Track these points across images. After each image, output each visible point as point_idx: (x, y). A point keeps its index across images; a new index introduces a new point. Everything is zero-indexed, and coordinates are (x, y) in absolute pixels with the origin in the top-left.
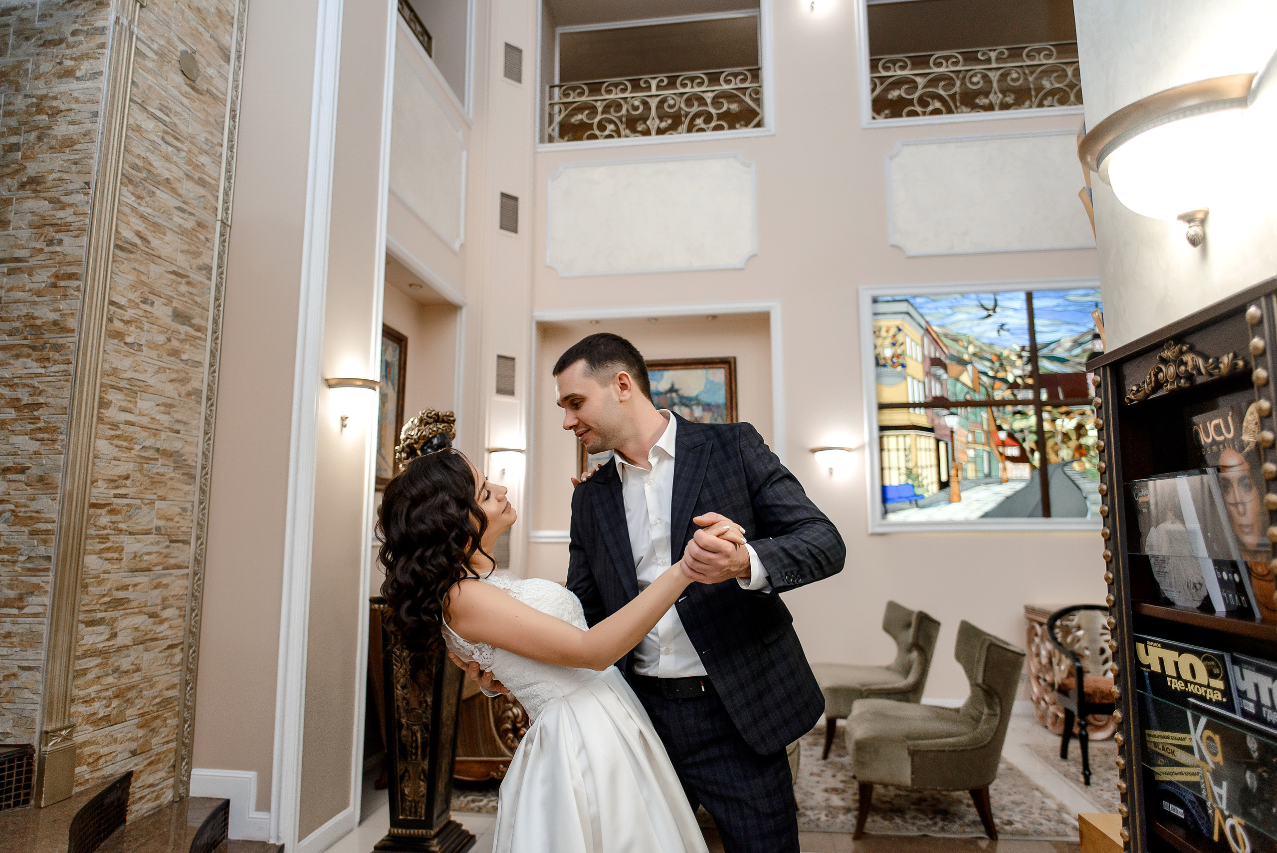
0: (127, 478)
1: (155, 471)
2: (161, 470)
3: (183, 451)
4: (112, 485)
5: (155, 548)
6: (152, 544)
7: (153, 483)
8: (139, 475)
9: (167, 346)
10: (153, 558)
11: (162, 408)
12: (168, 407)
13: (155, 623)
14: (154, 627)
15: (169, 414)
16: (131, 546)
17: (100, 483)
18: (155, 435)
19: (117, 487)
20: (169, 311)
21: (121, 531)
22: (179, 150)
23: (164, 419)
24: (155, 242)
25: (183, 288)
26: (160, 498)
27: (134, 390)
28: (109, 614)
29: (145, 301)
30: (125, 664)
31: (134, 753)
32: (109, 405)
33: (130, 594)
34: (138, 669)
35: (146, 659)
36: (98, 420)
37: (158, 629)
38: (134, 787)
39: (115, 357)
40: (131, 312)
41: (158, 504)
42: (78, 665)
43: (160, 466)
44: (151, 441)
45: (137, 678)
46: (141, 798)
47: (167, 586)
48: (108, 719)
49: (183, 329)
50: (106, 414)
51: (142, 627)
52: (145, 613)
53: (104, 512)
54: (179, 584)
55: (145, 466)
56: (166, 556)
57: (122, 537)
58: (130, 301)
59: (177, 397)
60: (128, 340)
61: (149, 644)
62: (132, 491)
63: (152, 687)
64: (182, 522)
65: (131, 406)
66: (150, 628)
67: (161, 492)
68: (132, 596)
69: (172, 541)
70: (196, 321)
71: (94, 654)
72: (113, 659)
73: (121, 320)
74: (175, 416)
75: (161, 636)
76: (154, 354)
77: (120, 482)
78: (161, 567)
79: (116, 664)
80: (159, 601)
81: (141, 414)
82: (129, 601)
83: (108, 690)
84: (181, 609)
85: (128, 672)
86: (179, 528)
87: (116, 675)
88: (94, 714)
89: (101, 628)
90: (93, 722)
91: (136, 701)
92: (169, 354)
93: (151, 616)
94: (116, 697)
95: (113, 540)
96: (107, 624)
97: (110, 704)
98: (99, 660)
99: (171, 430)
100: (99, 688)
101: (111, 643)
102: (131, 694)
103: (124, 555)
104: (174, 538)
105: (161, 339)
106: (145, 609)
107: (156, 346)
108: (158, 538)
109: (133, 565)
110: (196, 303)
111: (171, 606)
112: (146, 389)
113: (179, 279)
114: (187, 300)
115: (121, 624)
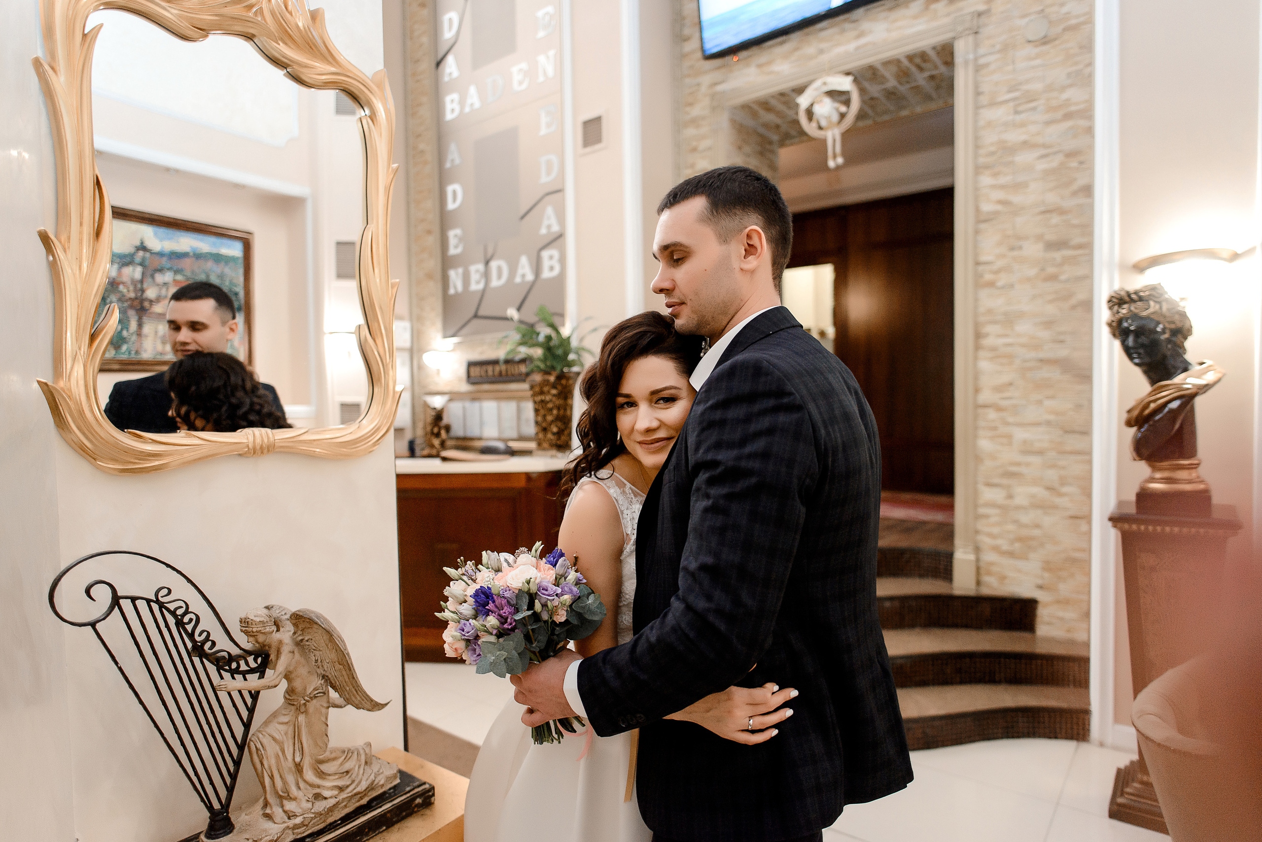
0: (1011, 384)
1: (1039, 377)
2: (1046, 376)
4: (996, 391)
5: (1047, 437)
6: (1042, 433)
7: (1038, 386)
8: (1022, 382)
9: (1042, 275)
10: (1045, 445)
11: (1041, 327)
12: (1049, 324)
13: (1052, 495)
14: (1053, 498)
15: (1050, 329)
16: (1020, 435)
17: (985, 391)
18: (1036, 349)
19: (1002, 392)
20: (1040, 246)
21: (1008, 424)
22: (1035, 109)
23: (1045, 334)
24: (1017, 199)
25: (1055, 219)
26: (1048, 398)
27: (1009, 320)
28: (1005, 481)
29: (1012, 249)
30: (1025, 518)
31: (1040, 587)
32: (987, 335)
33: (1023, 470)
34: (1037, 526)
35: (1048, 521)
36: (977, 347)
37: (1058, 501)
38: (1043, 613)
39: (989, 301)
40: (1000, 263)
41: (1048, 403)
42: (982, 511)
43: (1046, 373)
44: (1033, 354)
45: (1036, 532)
46: (1049, 624)
47: (1064, 468)
48: (1011, 554)
49: (1058, 255)
50: (987, 342)
51: (1039, 496)
52: (1041, 486)
53: (992, 410)
54: (1078, 468)
55: (1028, 375)
56: (1060, 443)
57: (1010, 428)
58: (996, 255)
59: (1058, 313)
60: (999, 284)
61: (1048, 510)
62: (1017, 394)
63: (1055, 543)
64: (1076, 416)
65: (1007, 332)
66: (1048, 497)
67: (1049, 392)
68: (1025, 471)
69: (1065, 432)
70: (1074, 242)
71: (994, 506)
72: (1012, 514)
73: (991, 273)
74: (1058, 329)
75: (1060, 506)
76: (1027, 286)
77: (1004, 388)
78: (1055, 452)
79: (1015, 518)
80: (1056, 478)
81: (1018, 336)
82: (1022, 475)
83: (1009, 533)
84: (1083, 488)
85: (1027, 526)
86: (1073, 421)
87: (1016, 525)
88: (998, 547)
89: (998, 490)
90: (998, 552)
91: (1039, 550)
92: (1044, 281)
93: (1048, 489)
94: (1018, 540)
95: (1002, 430)
96: (1004, 488)
97: (1013, 545)
98: (999, 511)
99: (1054, 341)
100: (1001, 530)
101: (1009, 502)
102: (1031, 543)
103: (1014, 440)
104: (1068, 429)
105: (1033, 272)
106: (1041, 483)
107: (1029, 280)
108: (1049, 429)
109: (1023, 448)
110: (1073, 226)
111: (1072, 484)
112: (1021, 315)
113: (1049, 215)
114: (1062, 228)
115: (1017, 490)
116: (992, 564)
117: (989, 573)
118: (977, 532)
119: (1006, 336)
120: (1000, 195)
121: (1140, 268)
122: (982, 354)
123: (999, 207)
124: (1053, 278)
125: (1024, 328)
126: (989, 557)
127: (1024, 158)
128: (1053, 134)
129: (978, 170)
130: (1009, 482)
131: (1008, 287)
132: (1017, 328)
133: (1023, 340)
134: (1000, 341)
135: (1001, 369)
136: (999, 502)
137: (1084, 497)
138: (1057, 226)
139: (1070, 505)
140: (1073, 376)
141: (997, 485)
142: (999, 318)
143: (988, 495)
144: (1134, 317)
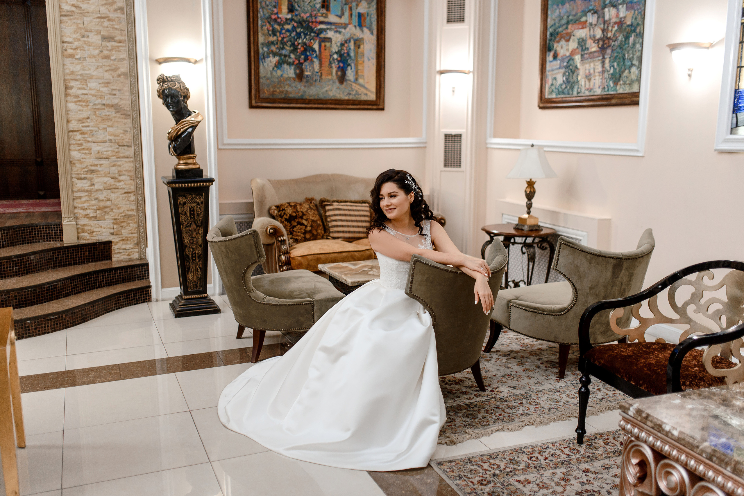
0: (88, 118)
1: (103, 114)
2: (108, 114)
3: (120, 104)
4: (80, 122)
5: (110, 149)
6: (107, 147)
7: (103, 120)
8: (94, 117)
9: (101, 55)
10: (109, 153)
11: (103, 85)
12: (107, 84)
13: (115, 182)
14: (116, 183)
15: (108, 87)
16: (95, 148)
17: (73, 122)
18: (101, 98)
19: (83, 123)
20: (99, 37)
21: (88, 141)
23: (105, 90)
24: (84, 6)
25: (106, 24)
26: (109, 126)
27: (85, 79)
28: (89, 176)
29: (83, 36)
30: (101, 197)
31: (112, 234)
32: (72, 88)
33: (98, 168)
34: (108, 200)
35: (113, 196)
36: (67, 95)
37: (118, 184)
38: (114, 247)
39: (71, 66)
40: (76, 44)
41: (109, 129)
42: (76, 194)
43: (107, 112)
44: (99, 101)
45: (108, 203)
46: (119, 253)
47: (120, 166)
48: (95, 218)
49: (110, 44)
50: (71, 92)
51: (108, 183)
52: (109, 177)
53: (78, 133)
54: (128, 165)
55: (97, 112)
56: (117, 152)
57: (90, 144)
58: (74, 39)
59: (111, 78)
60: (77, 57)
61: (114, 190)
62: (92, 124)
63: (118, 208)
64: (125, 137)
65: (84, 86)
66: (113, 183)
67: (110, 123)
68: (100, 169)
69: (120, 146)
70: (117, 38)
71: (84, 191)
72: (94, 194)
73: (72, 49)
74: (112, 87)
75: (120, 187)
76: (94, 60)
77: (84, 120)
78: (115, 157)
79: (96, 197)
80: (116, 172)
81: (90, 89)
82: (98, 171)
83: (93, 206)
84: (131, 176)
85: (103, 200)
86: (123, 140)
87: (97, 201)
88: (88, 215)
89: (85, 181)
90: (88, 218)
91: (110, 213)
92: (102, 58)
93: (113, 178)
94: (98, 209)
95: (85, 145)
96: (88, 180)
97: (96, 212)
98: (87, 194)
99: (110, 94)
100: (88, 205)
101: (92, 188)
102: (107, 210)
103: (92, 151)
104: (121, 144)
105: (96, 52)
106: (109, 175)
107: (94, 56)
108: (111, 144)
109: (98, 156)
110: (116, 29)
111: (125, 175)
112: (91, 77)
113: (103, 20)
114: (110, 29)
115: (96, 180)
116: (84, 225)
117: (83, 231)
118: (75, 208)
119: (84, 89)
121: (159, 62)
122: (69, 98)
123: (74, 9)
124: (107, 57)
125: (93, 84)
126: (83, 221)
130: (91, 176)
131: (82, 59)
132: (89, 85)
133: (93, 92)
134: (80, 92)
135: (81, 108)
136: (86, 188)
137: (132, 181)
138: (107, 27)
139: (125, 186)
140: (122, 114)
141: (84, 179)
142: (78, 77)
143: (80, 184)
144: (170, 89)
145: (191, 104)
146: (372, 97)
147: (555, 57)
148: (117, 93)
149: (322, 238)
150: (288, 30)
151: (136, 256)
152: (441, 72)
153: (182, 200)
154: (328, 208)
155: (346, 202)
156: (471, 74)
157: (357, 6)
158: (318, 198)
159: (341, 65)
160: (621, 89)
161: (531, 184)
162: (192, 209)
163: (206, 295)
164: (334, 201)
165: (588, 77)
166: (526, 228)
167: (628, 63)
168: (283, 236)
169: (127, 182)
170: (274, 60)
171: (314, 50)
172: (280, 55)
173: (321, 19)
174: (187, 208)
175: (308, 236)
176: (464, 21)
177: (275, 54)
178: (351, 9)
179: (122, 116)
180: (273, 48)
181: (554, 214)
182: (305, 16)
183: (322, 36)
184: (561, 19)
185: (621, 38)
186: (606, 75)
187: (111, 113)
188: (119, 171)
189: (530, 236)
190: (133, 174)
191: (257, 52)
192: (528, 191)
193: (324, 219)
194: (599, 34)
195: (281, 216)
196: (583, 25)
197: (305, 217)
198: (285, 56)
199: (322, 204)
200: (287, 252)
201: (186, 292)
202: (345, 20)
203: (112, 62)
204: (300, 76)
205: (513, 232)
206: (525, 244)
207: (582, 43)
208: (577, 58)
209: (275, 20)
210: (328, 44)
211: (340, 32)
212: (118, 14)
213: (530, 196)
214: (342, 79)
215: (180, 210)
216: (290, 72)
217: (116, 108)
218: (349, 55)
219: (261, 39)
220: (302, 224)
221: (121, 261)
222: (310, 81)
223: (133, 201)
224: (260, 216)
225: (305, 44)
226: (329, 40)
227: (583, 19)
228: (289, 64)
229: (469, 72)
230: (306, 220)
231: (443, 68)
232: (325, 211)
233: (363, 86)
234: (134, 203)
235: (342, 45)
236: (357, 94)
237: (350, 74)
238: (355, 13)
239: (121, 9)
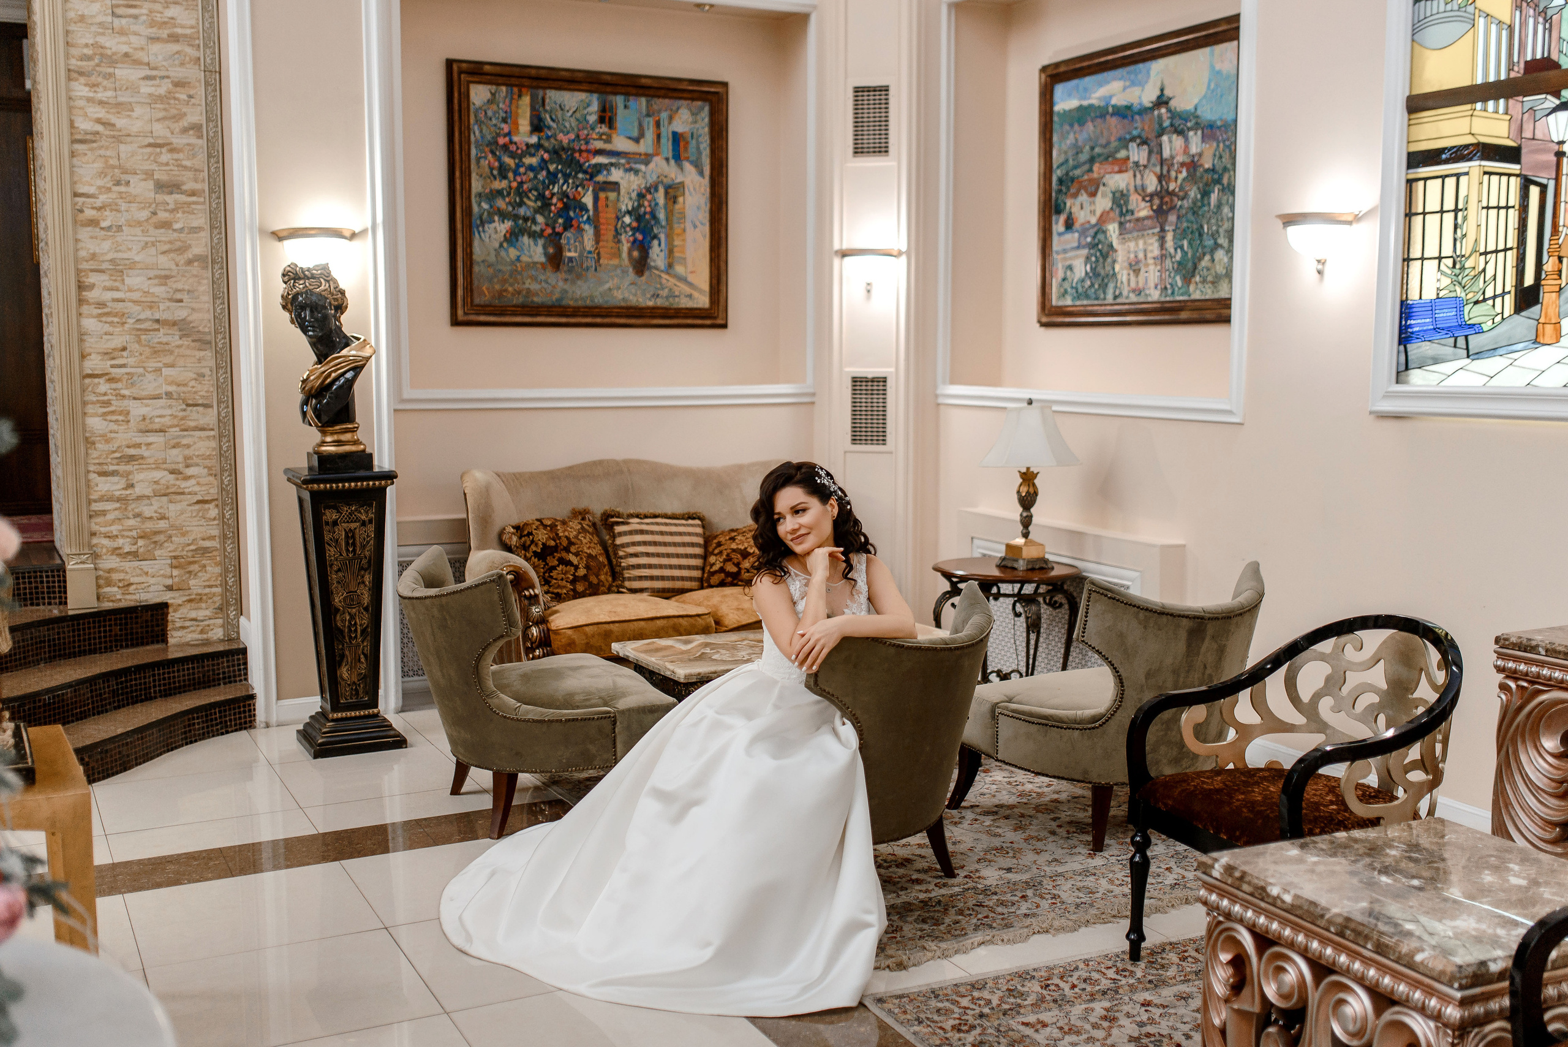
0: (124, 349)
1: (156, 340)
2: (164, 340)
3: (190, 318)
4: (106, 357)
5: (168, 412)
6: (163, 407)
7: (155, 352)
8: (137, 346)
9: (154, 219)
10: (167, 421)
11: (156, 281)
12: (164, 279)
13: (177, 479)
14: (178, 483)
15: (166, 284)
16: (138, 410)
17: (93, 356)
18: (151, 308)
19: (113, 359)
20: (150, 185)
21: (124, 396)
22: (136, 17)
23: (159, 291)
24: (120, 122)
25: (165, 157)
26: (167, 366)
27: (119, 270)
28: (122, 468)
29: (118, 183)
30: (148, 511)
31: (170, 588)
32: (92, 287)
33: (143, 451)
34: (163, 517)
35: (173, 510)
36: (81, 301)
37: (183, 484)
38: (174, 617)
39: (91, 243)
40: (103, 198)
41: (166, 371)
42: (95, 507)
43: (162, 336)
44: (147, 314)
45: (162, 525)
46: (183, 628)
47: (188, 446)
48: (135, 555)
49: (171, 199)
50: (91, 295)
51: (163, 481)
52: (165, 469)
53: (102, 381)
54: (204, 445)
55: (143, 337)
56: (183, 419)
57: (126, 402)
58: (99, 188)
59: (174, 267)
60: (104, 224)
61: (174, 497)
62: (131, 361)
63: (183, 535)
64: (199, 387)
65: (117, 284)
66: (172, 482)
67: (168, 359)
68: (146, 454)
69: (188, 405)
70: (189, 186)
71: (110, 499)
72: (133, 506)
73: (93, 208)
74: (174, 286)
75: (187, 490)
76: (138, 231)
77: (116, 354)
78: (177, 429)
79: (137, 510)
80: (180, 459)
81: (130, 290)
82: (142, 458)
83: (131, 530)
84: (210, 468)
85: (151, 518)
86: (195, 393)
87: (138, 519)
88: (120, 548)
89: (116, 479)
90: (119, 555)
91: (166, 544)
92: (156, 228)
93: (172, 472)
94: (141, 537)
95: (116, 404)
96: (122, 476)
97: (136, 544)
98: (117, 505)
99: (171, 300)
100: (120, 528)
101: (128, 492)
102: (157, 538)
103: (131, 417)
104: (190, 402)
105: (144, 214)
106: (165, 466)
107: (139, 223)
108: (170, 402)
109: (142, 427)
110: (185, 168)
111: (197, 465)
112: (132, 265)
113: (158, 150)
114: (172, 167)
115: (138, 477)
116: (110, 571)
117: (109, 583)
118: (93, 534)
119: (117, 290)
120: (101, 113)
121: (279, 236)
122: (85, 309)
123: (99, 128)
124: (166, 225)
125: (135, 280)
126: (110, 562)
127: (125, 73)
128: (158, 52)
129: (72, 74)
130: (129, 468)
131: (114, 229)
132: (128, 281)
133: (136, 296)
134: (109, 295)
135: (111, 329)
136: (117, 493)
137: (212, 479)
138: (167, 164)
139: (197, 489)
140: (193, 341)
141: (113, 473)
142: (104, 266)
143: (104, 486)
144: (308, 292)
145: (348, 323)
146: (703, 301)
147: (1069, 225)
148: (185, 297)
149: (609, 591)
150: (531, 168)
151: (218, 633)
152: (844, 254)
153: (330, 515)
154: (618, 529)
155: (655, 516)
156: (903, 259)
157: (671, 118)
158: (598, 508)
159: (639, 237)
160: (1198, 292)
161: (1028, 477)
162: (350, 535)
163: (375, 711)
164: (631, 516)
165: (1135, 267)
166: (1021, 565)
167: (1209, 243)
168: (533, 587)
169: (202, 481)
170: (503, 227)
171: (583, 208)
172: (515, 218)
173: (599, 145)
174: (340, 533)
175: (580, 588)
176: (887, 152)
177: (504, 216)
178: (658, 124)
179: (193, 344)
180: (501, 204)
181: (1076, 537)
182: (565, 139)
183: (600, 178)
184: (1078, 151)
185: (1193, 193)
186: (1168, 263)
187: (173, 338)
188: (186, 458)
189: (1030, 582)
190: (214, 462)
191: (468, 211)
192: (1024, 491)
193: (610, 552)
194: (1152, 184)
195: (525, 548)
196: (1122, 166)
197: (573, 549)
198: (526, 219)
199: (608, 521)
200: (542, 621)
201: (335, 707)
202: (646, 145)
203: (176, 235)
204: (556, 260)
205: (996, 573)
206: (1020, 597)
207: (1120, 199)
208: (1112, 229)
209: (505, 147)
210: (612, 195)
211: (637, 172)
212: (191, 139)
213: (1027, 501)
214: (641, 265)
215: (327, 537)
216: (535, 251)
217: (183, 327)
218: (654, 217)
219: (476, 185)
220: (569, 563)
221: (188, 644)
222: (576, 271)
223: (214, 519)
224: (482, 547)
225: (565, 195)
226: (615, 186)
227: (1122, 154)
228: (533, 235)
229: (900, 254)
230: (576, 554)
231: (845, 246)
232: (614, 537)
233: (683, 280)
234: (216, 522)
235: (641, 196)
236: (672, 295)
237: (657, 255)
238: (667, 132)
239: (196, 128)
